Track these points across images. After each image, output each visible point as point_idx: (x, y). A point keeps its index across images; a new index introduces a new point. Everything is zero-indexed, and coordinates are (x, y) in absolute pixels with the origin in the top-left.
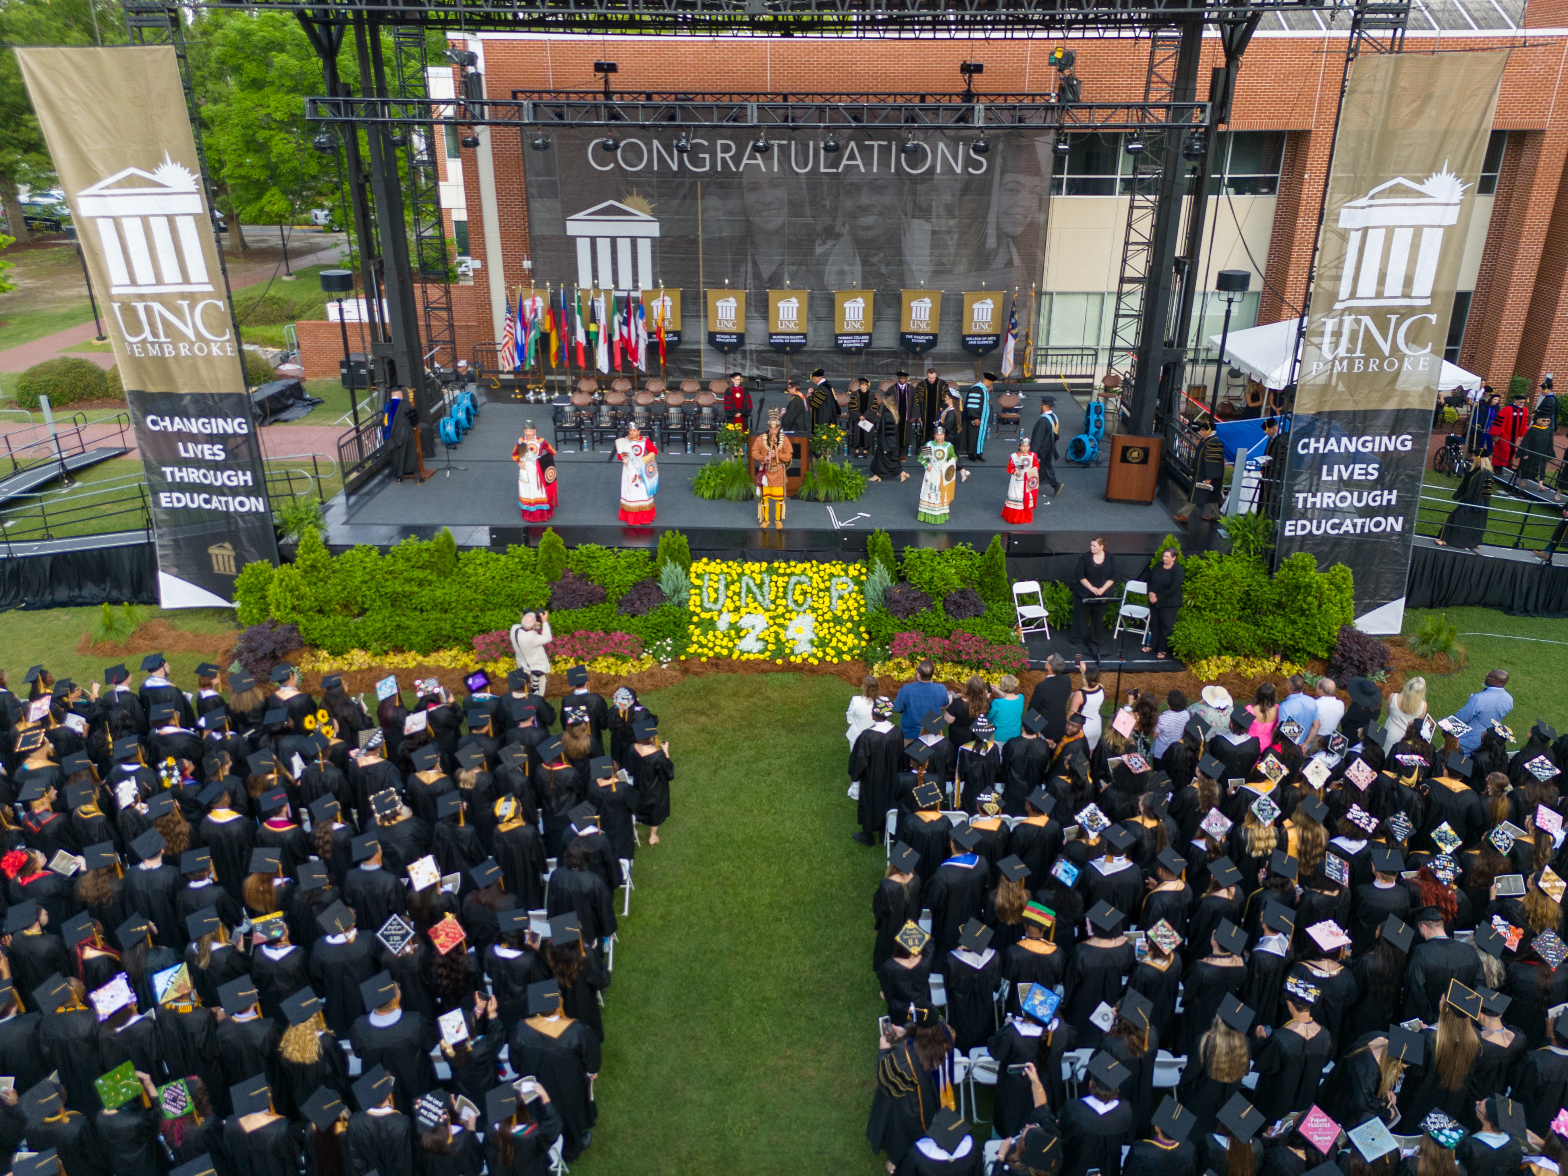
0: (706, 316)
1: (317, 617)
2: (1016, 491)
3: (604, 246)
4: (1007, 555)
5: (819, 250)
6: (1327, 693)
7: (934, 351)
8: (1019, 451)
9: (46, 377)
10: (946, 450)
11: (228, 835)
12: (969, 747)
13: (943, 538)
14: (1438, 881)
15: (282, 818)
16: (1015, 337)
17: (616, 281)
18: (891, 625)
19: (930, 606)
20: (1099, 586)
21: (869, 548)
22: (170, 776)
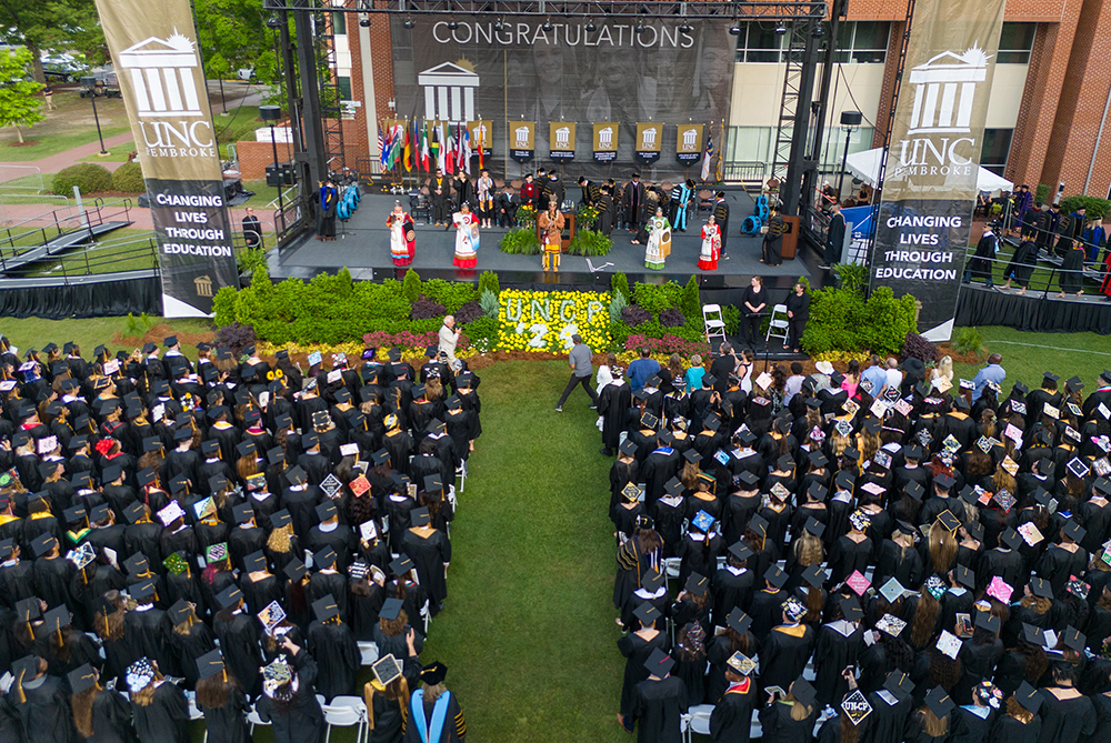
0: (509, 139)
1: (265, 321)
2: (707, 250)
3: (443, 92)
4: (700, 288)
5: (583, 96)
6: (892, 367)
7: (657, 162)
8: (708, 223)
9: (73, 176)
10: (663, 222)
11: (226, 437)
12: (671, 395)
13: (661, 279)
14: (944, 465)
15: (257, 427)
16: (710, 154)
17: (450, 115)
18: (625, 331)
19: (650, 319)
20: (756, 307)
21: (613, 283)
22: (188, 405)
